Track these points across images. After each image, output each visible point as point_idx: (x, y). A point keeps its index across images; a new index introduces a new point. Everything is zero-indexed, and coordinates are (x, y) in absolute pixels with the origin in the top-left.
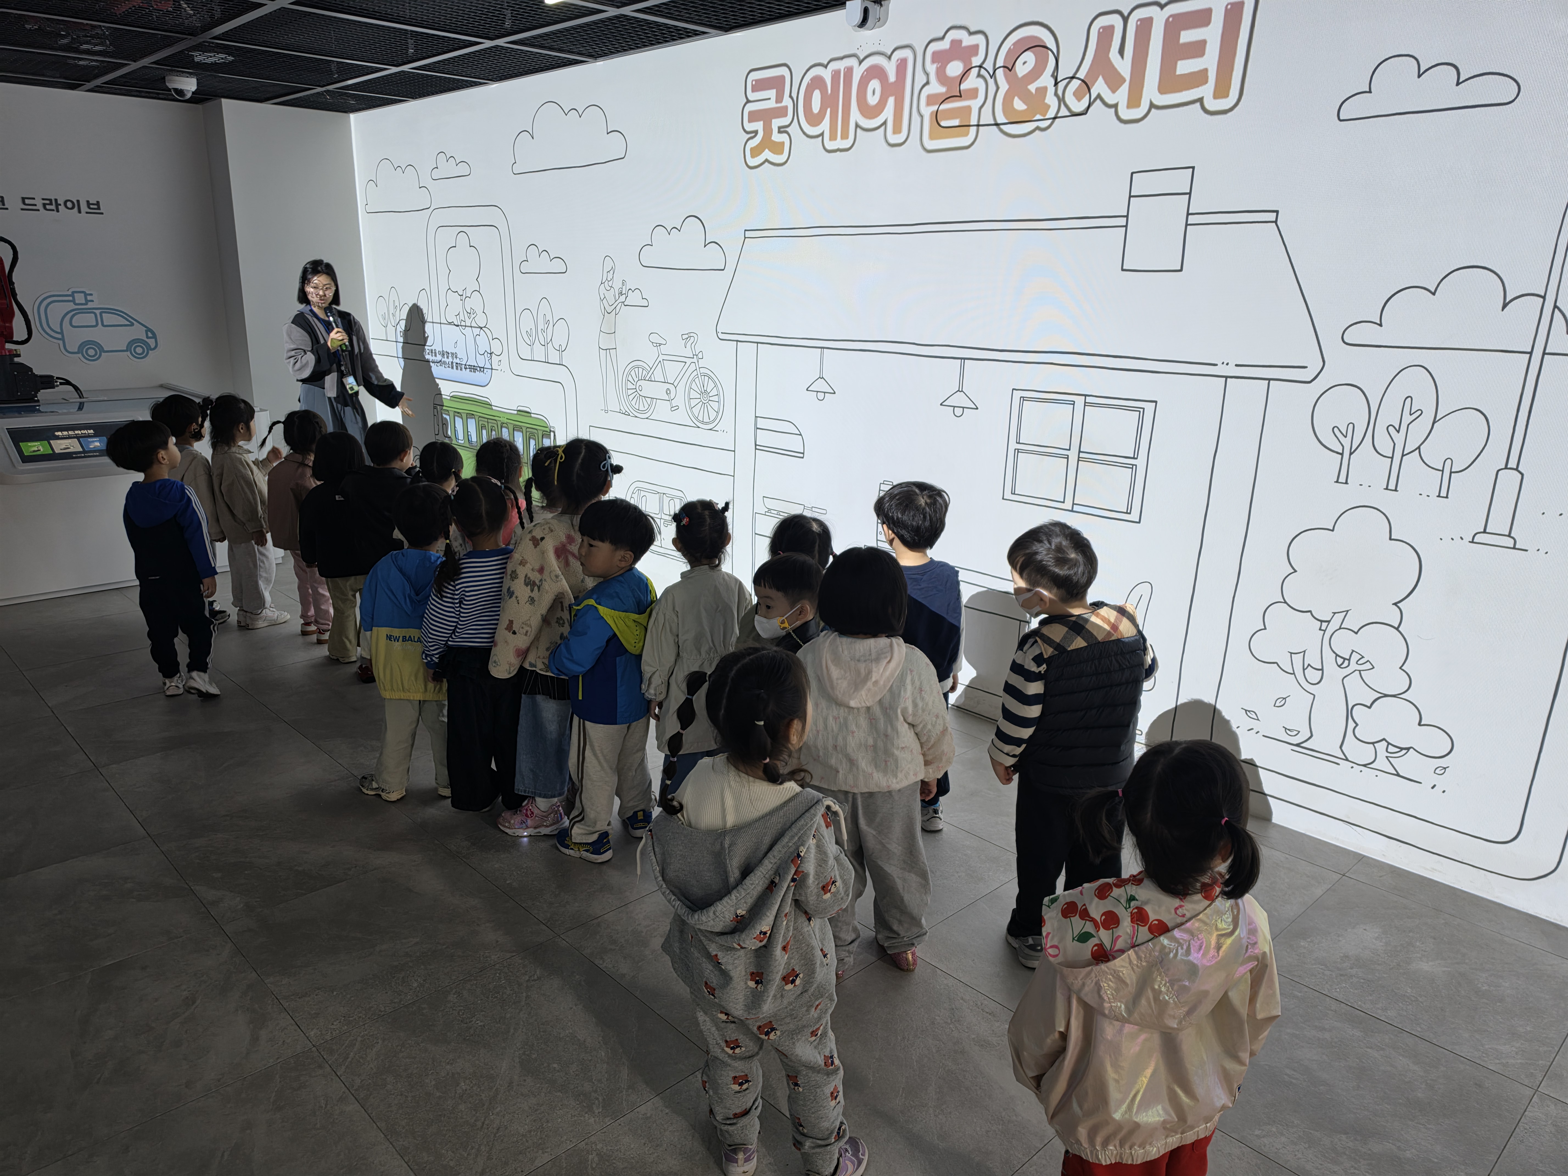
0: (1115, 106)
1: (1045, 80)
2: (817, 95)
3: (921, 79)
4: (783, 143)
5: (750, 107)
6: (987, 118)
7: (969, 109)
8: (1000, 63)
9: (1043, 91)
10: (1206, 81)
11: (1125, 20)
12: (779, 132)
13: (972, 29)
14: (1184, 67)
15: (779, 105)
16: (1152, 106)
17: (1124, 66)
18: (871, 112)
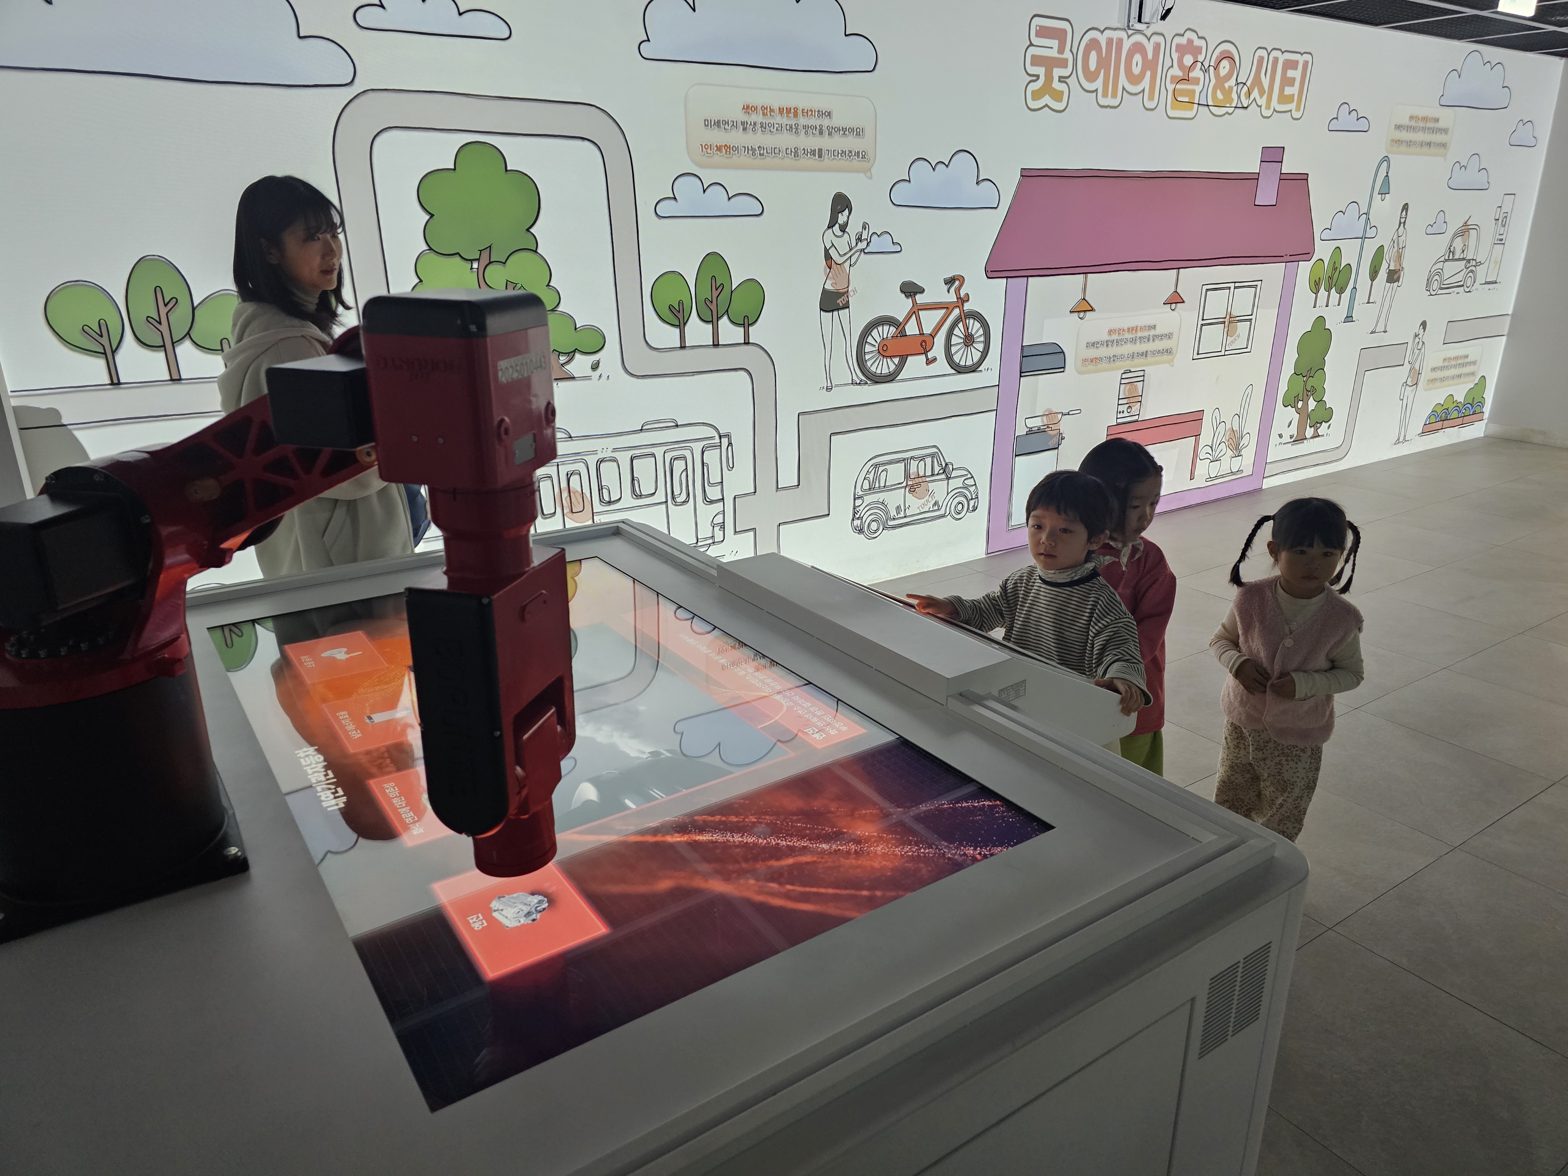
0: (1260, 107)
1: (1233, 82)
2: (1093, 56)
4: (1062, 92)
5: (1029, 50)
6: (1203, 102)
7: (1194, 91)
8: (1212, 64)
9: (1231, 88)
10: (1293, 101)
11: (1269, 55)
12: (1060, 81)
13: (1200, 35)
14: (1288, 91)
15: (1060, 56)
16: (1274, 110)
17: (1266, 82)
18: (1135, 80)
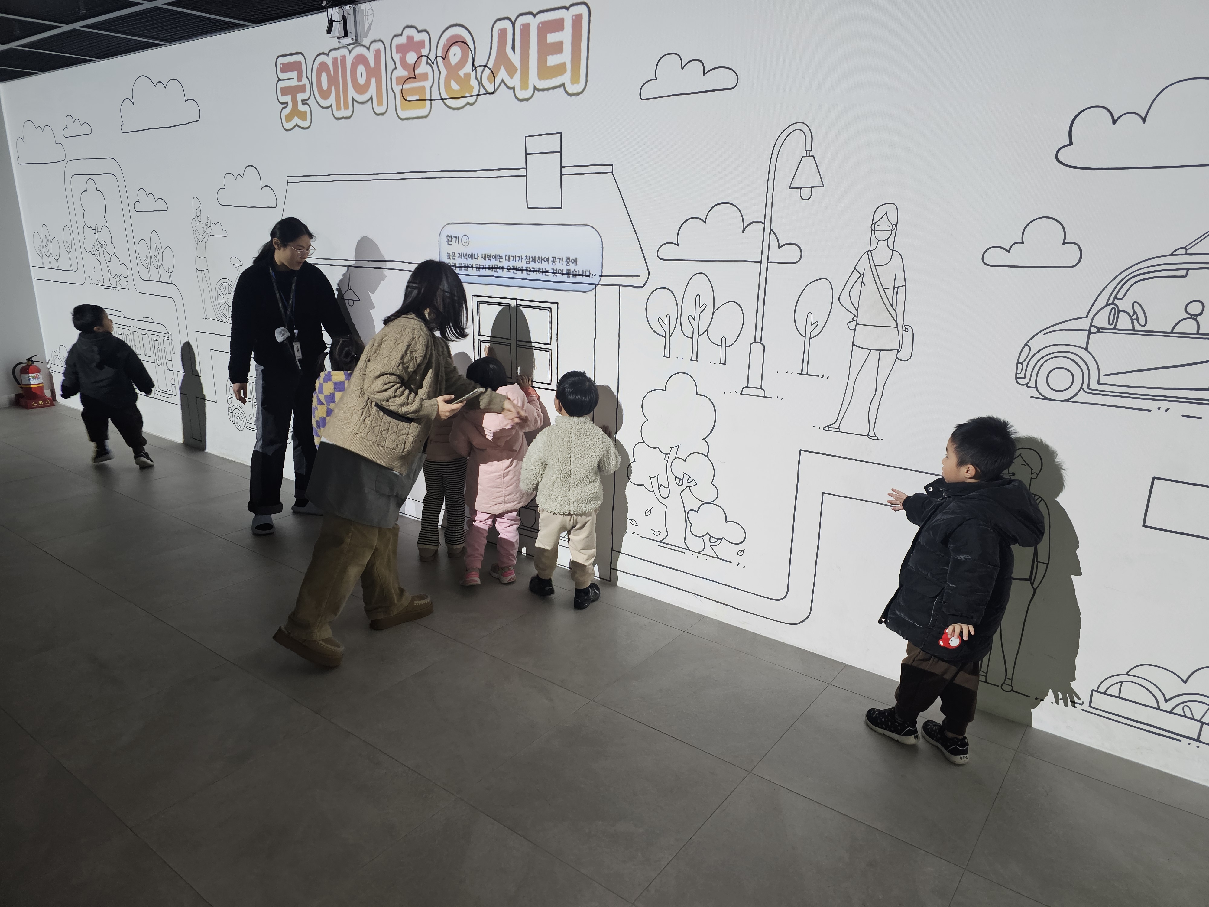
0: (513, 88)
1: (469, 67)
2: (324, 76)
3: (391, 65)
4: (306, 113)
5: (281, 84)
6: (436, 96)
7: (423, 88)
8: (439, 54)
9: (467, 75)
10: (564, 71)
11: (513, 24)
12: (303, 104)
13: (419, 29)
14: (552, 60)
15: (300, 83)
16: (535, 89)
17: (515, 58)
18: (361, 89)
